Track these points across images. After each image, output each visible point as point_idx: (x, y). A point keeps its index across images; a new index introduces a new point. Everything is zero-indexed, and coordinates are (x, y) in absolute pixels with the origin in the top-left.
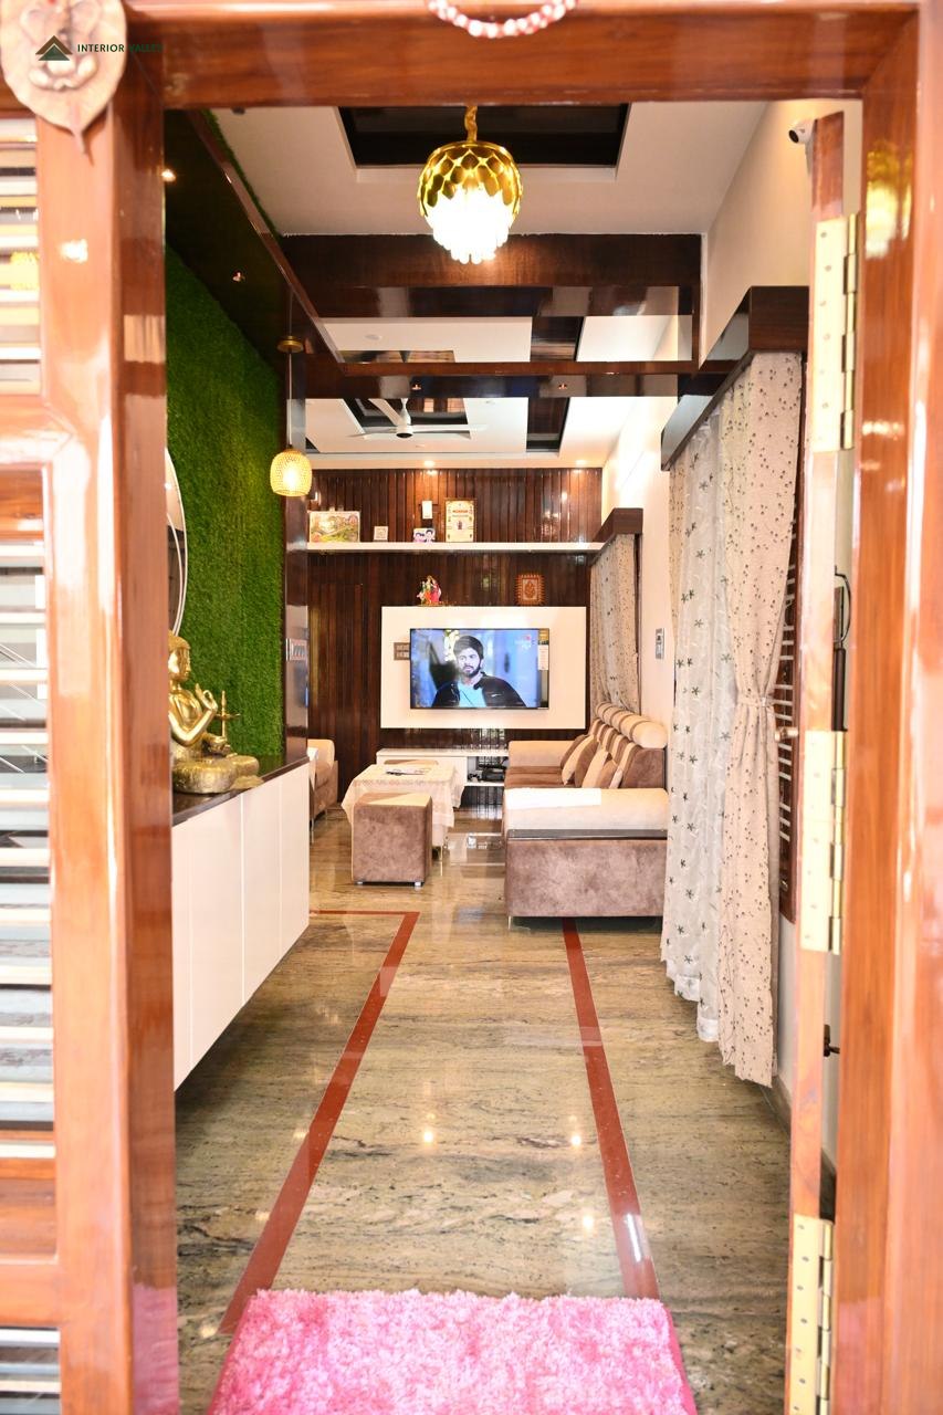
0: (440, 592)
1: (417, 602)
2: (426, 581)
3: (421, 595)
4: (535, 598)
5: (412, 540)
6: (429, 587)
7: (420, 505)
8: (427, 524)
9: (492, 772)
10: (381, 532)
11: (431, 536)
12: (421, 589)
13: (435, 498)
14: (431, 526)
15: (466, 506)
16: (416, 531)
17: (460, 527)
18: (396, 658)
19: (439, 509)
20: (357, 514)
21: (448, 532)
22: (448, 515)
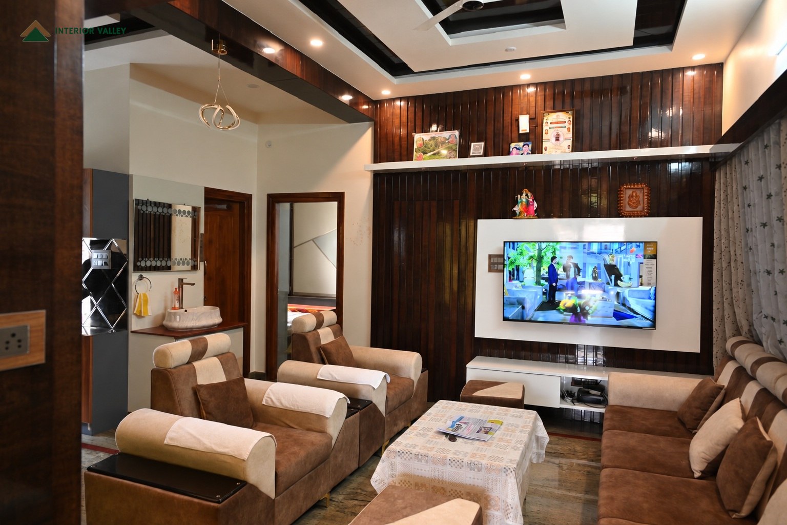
0: (536, 205)
1: (513, 215)
2: (521, 195)
3: (517, 209)
4: (639, 208)
5: (509, 153)
6: (524, 200)
7: (517, 120)
8: (524, 138)
9: (588, 393)
10: (477, 147)
11: (528, 149)
12: (516, 202)
13: (532, 111)
14: (528, 140)
15: (565, 117)
16: (513, 145)
17: (557, 139)
18: (490, 270)
19: (536, 124)
20: (457, 133)
21: (545, 144)
22: (545, 128)
